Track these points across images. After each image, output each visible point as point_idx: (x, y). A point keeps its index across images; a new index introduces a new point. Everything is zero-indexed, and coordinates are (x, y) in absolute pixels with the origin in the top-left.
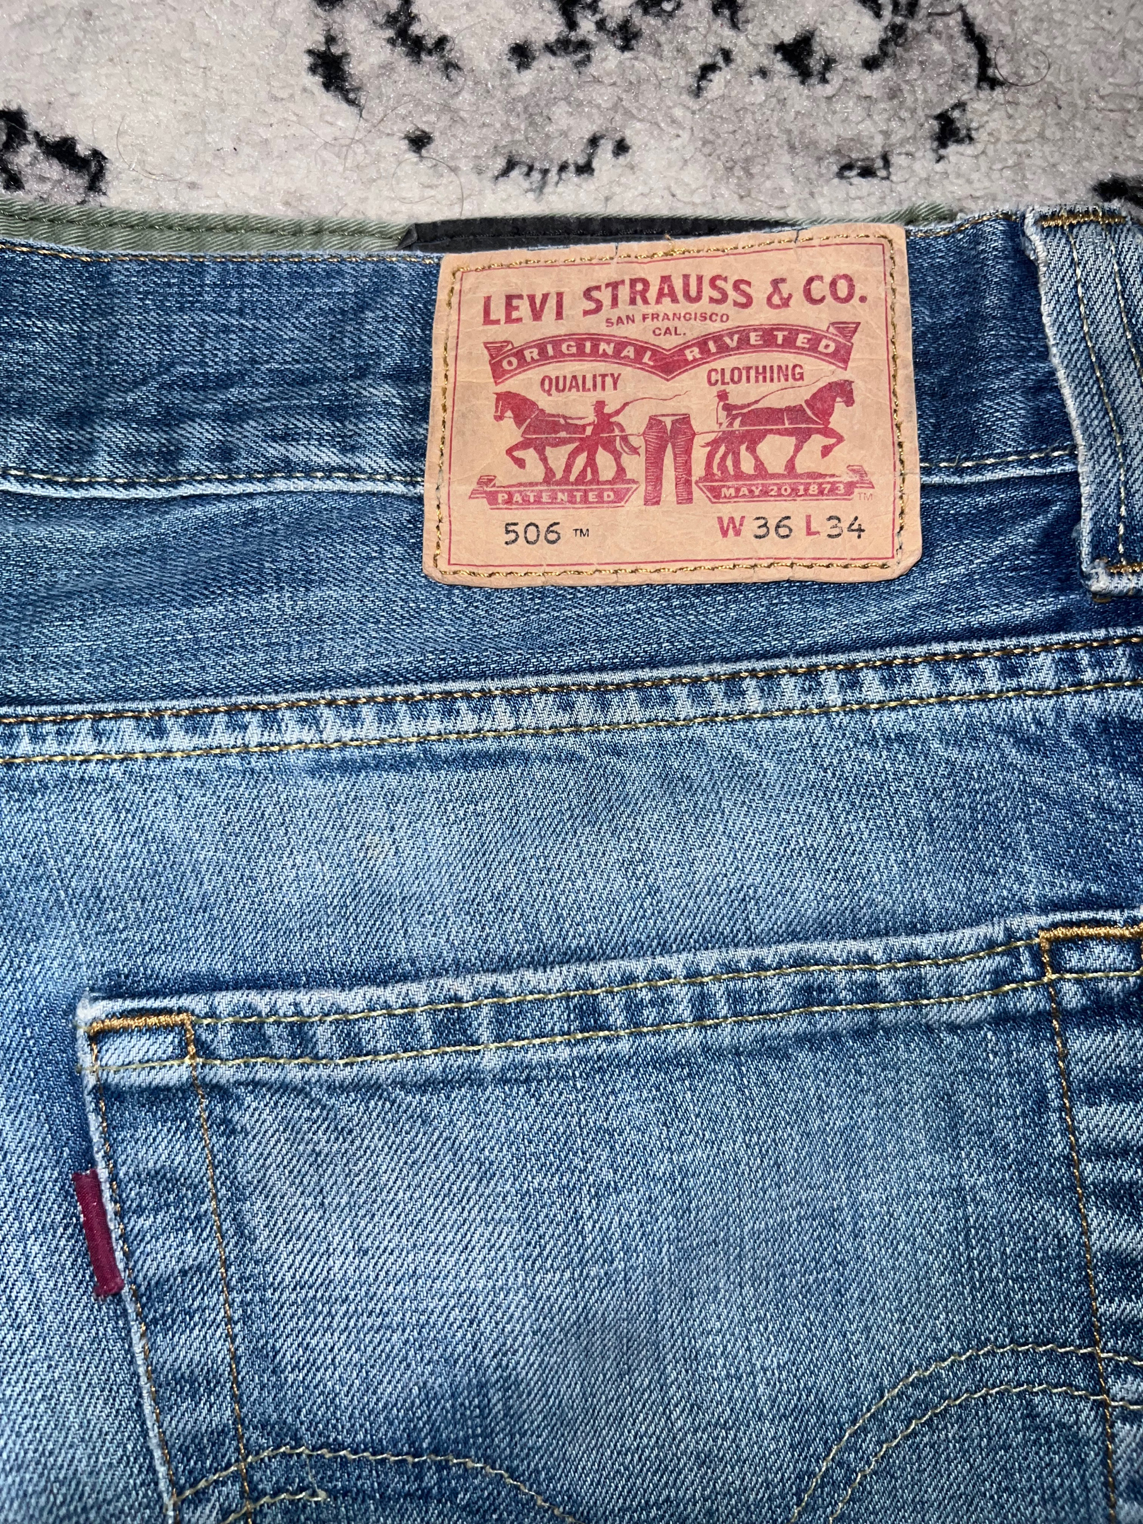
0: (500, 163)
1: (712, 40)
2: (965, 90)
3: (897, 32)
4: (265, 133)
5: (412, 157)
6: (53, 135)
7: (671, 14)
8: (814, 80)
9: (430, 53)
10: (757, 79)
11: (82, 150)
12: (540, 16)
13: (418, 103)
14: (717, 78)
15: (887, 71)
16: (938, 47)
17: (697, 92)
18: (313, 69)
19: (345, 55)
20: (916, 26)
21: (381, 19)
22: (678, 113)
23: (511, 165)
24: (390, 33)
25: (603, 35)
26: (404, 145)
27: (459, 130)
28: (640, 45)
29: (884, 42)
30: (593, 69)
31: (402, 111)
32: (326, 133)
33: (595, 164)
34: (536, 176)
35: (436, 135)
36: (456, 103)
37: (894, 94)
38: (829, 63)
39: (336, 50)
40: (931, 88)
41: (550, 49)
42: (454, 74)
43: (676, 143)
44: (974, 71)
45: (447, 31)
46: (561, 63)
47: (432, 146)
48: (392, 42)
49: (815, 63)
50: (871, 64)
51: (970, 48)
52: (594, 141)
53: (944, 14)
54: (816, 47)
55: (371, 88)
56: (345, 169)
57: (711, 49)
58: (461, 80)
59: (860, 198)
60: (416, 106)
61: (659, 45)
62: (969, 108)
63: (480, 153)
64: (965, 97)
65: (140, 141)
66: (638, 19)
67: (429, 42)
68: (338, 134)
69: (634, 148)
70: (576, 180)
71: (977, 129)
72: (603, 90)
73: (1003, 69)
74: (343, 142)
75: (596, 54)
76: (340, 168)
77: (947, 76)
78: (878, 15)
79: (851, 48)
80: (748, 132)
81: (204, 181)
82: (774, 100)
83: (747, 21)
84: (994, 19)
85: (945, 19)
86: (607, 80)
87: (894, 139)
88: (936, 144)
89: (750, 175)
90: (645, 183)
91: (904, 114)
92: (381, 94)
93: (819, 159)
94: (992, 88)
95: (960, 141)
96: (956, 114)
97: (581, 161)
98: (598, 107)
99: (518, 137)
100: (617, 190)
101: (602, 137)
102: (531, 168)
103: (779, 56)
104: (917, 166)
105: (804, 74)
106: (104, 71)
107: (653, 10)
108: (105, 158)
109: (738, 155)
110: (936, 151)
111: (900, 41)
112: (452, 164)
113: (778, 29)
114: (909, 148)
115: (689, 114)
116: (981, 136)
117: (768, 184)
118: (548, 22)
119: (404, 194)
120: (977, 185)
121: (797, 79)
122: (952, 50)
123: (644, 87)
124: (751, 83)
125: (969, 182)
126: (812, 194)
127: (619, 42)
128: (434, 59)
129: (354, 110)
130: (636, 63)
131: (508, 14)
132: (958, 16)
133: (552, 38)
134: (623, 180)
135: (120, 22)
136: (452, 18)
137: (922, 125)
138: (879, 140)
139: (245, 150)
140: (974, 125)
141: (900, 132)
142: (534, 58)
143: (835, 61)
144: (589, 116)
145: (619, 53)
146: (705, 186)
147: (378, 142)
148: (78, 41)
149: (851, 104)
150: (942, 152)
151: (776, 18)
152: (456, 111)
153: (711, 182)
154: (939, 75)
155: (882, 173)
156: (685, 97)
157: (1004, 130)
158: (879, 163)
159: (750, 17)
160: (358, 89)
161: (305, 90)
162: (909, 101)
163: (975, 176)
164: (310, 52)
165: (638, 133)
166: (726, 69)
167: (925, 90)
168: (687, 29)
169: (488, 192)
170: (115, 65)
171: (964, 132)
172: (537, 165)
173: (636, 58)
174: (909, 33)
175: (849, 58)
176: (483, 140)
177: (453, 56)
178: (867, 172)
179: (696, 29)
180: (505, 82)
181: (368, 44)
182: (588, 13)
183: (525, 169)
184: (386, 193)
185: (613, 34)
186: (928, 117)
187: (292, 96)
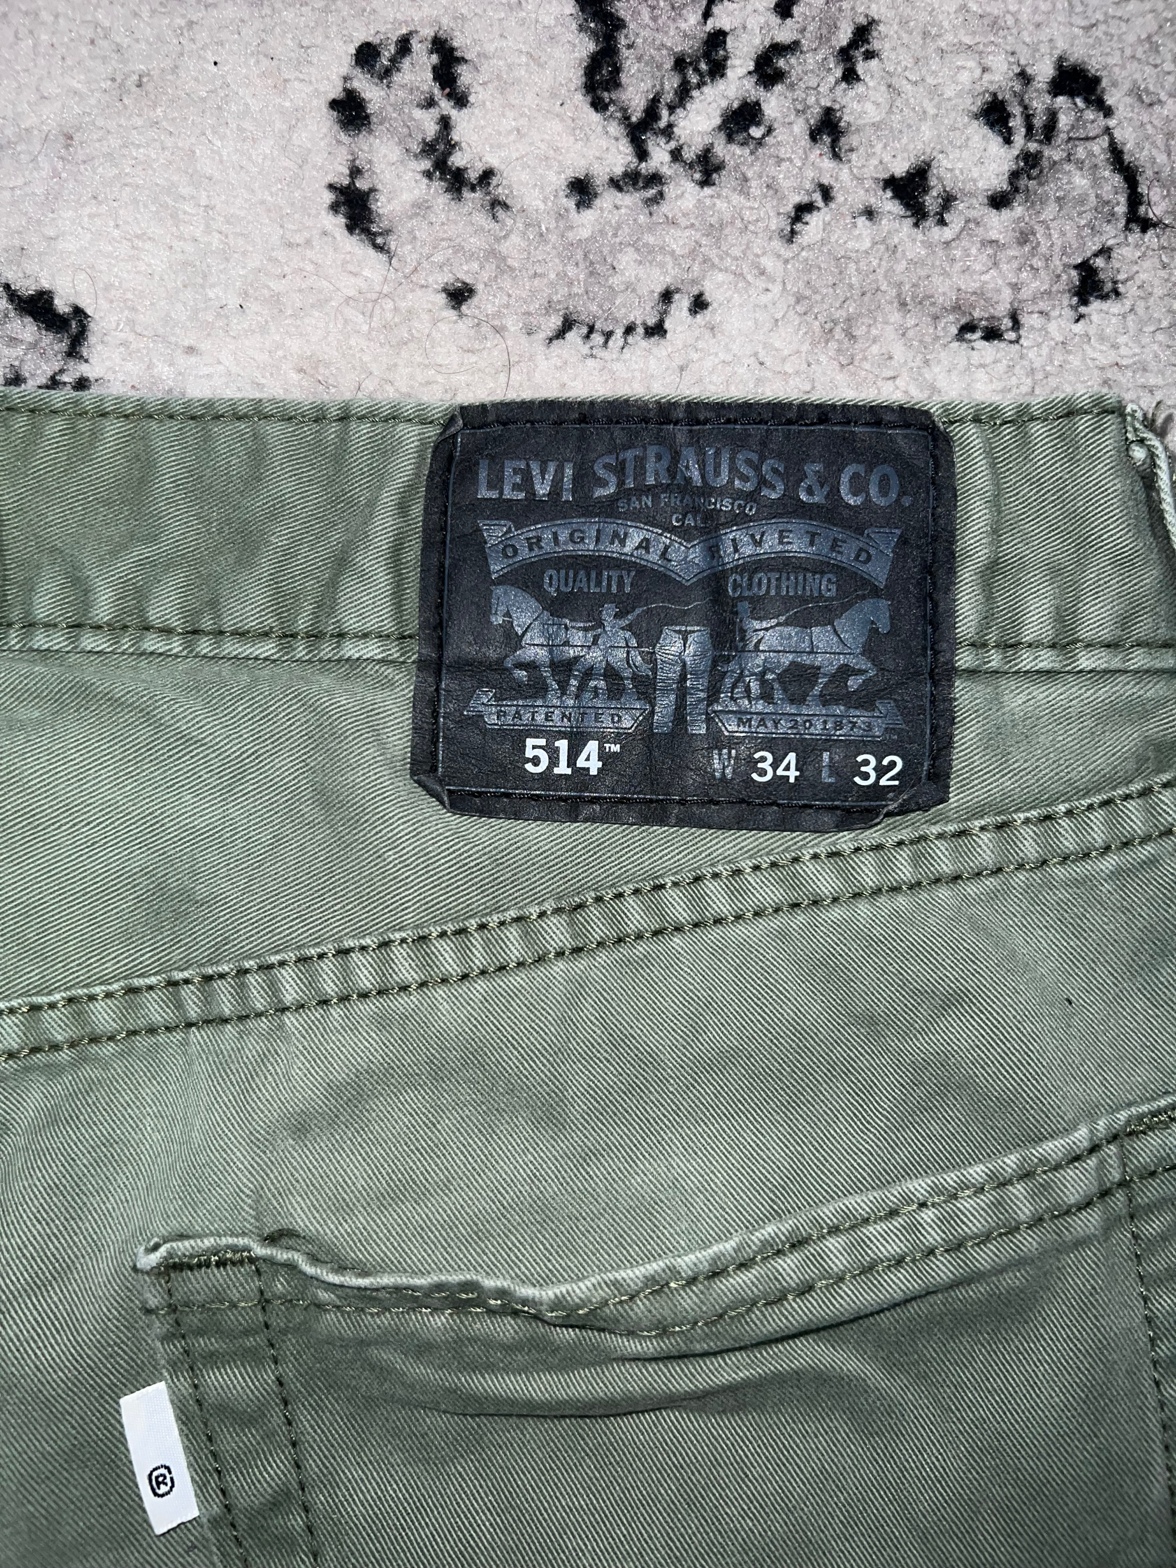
0: (555, 322)
1: (810, 174)
2: (1111, 234)
3: (1030, 160)
4: (276, 286)
5: (452, 314)
6: (27, 287)
7: (760, 142)
8: (930, 222)
9: (473, 189)
10: (862, 221)
11: (61, 305)
12: (604, 143)
13: (458, 249)
14: (814, 220)
15: (1018, 210)
16: (1080, 181)
17: (791, 236)
18: (334, 207)
19: (372, 190)
20: (1053, 153)
21: (416, 148)
22: (768, 263)
23: (568, 325)
24: (426, 164)
25: (677, 167)
26: (442, 298)
27: (506, 282)
28: (723, 179)
29: (1014, 176)
30: (665, 208)
31: (438, 258)
32: (349, 286)
33: (667, 325)
34: (597, 339)
35: (480, 287)
36: (504, 248)
37: (1024, 237)
38: (948, 201)
39: (362, 184)
40: (1070, 230)
41: (615, 184)
42: (500, 213)
43: (765, 299)
44: (1121, 209)
45: (493, 161)
46: (630, 200)
47: (474, 301)
48: (428, 175)
49: (931, 202)
50: (999, 201)
51: (1117, 180)
52: (667, 296)
53: (1087, 139)
54: (933, 182)
55: (402, 230)
56: (371, 329)
57: (808, 186)
58: (509, 222)
59: (983, 366)
60: (455, 253)
61: (746, 180)
62: (1114, 255)
63: (532, 309)
64: (1110, 243)
65: (129, 295)
66: (722, 150)
67: (473, 175)
68: (364, 286)
69: (715, 305)
70: (644, 344)
71: (1124, 282)
72: (679, 233)
73: (1157, 209)
74: (369, 296)
75: (670, 190)
76: (365, 328)
77: (1088, 216)
78: (1008, 141)
79: (975, 181)
80: (851, 286)
81: (203, 346)
82: (882, 247)
83: (852, 150)
84: (1147, 145)
85: (1088, 144)
86: (683, 222)
87: (1025, 293)
88: (1075, 300)
89: (852, 337)
90: (728, 350)
91: (1038, 263)
92: (415, 238)
93: (936, 318)
94: (1144, 231)
95: (1104, 297)
96: (1099, 262)
97: (652, 321)
98: (672, 253)
99: (575, 290)
100: (695, 356)
101: (678, 290)
102: (591, 329)
103: (889, 194)
104: (1053, 327)
105: (918, 214)
106: (87, 210)
107: (741, 137)
108: (87, 316)
109: (841, 314)
110: (1075, 308)
111: (1034, 172)
112: (496, 323)
113: (887, 158)
114: (1042, 305)
115: (780, 265)
116: (1130, 290)
117: (875, 349)
118: (613, 150)
119: (439, 361)
120: (1123, 351)
121: (910, 221)
122: (1096, 182)
123: (727, 231)
124: (855, 225)
125: (1115, 346)
126: (927, 362)
127: (697, 176)
128: (478, 194)
129: (383, 257)
130: (718, 202)
131: (566, 141)
132: (1105, 142)
133: (619, 170)
134: (700, 345)
135: (105, 150)
136: (500, 146)
137: (1059, 276)
138: (1007, 294)
139: (253, 307)
140: (1121, 277)
141: (1033, 285)
142: (596, 195)
143: (956, 199)
144: (662, 265)
145: (697, 188)
146: (798, 352)
147: (410, 296)
148: (56, 174)
149: (974, 251)
150: (1083, 309)
151: (885, 147)
152: (504, 259)
153: (805, 347)
154: (1080, 214)
155: (1012, 335)
156: (777, 244)
157: (1156, 282)
158: (1007, 323)
159: (855, 144)
160: (387, 232)
161: (325, 233)
162: (1043, 249)
163: (1122, 339)
164: (331, 187)
165: (719, 286)
166: (824, 210)
167: (1063, 234)
168: (779, 161)
169: (540, 358)
170: (100, 203)
171: (1109, 286)
172: (598, 326)
173: (719, 196)
174: (1045, 163)
175: (972, 195)
176: (533, 293)
177: (501, 192)
178: (992, 334)
179: (790, 160)
180: (562, 224)
181: (399, 177)
182: (662, 141)
183: (585, 330)
184: (419, 359)
185: (691, 166)
186: (1066, 266)
187: (308, 242)
